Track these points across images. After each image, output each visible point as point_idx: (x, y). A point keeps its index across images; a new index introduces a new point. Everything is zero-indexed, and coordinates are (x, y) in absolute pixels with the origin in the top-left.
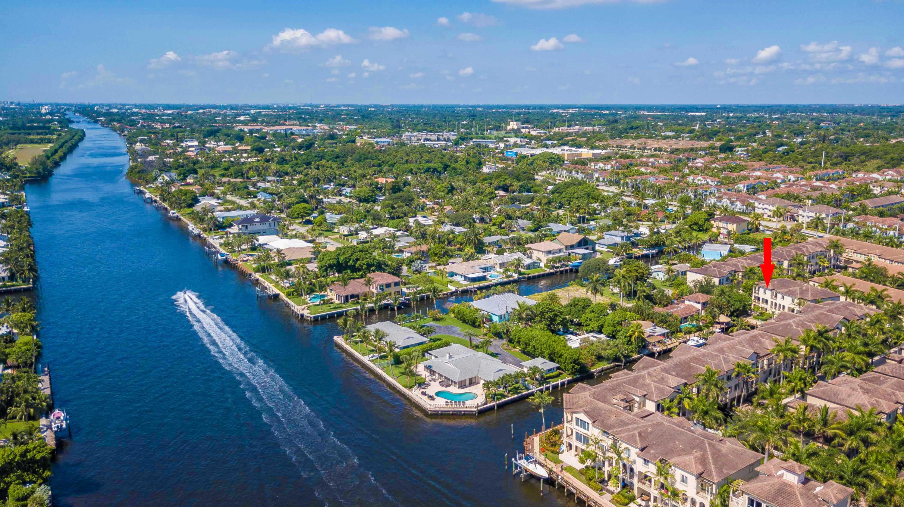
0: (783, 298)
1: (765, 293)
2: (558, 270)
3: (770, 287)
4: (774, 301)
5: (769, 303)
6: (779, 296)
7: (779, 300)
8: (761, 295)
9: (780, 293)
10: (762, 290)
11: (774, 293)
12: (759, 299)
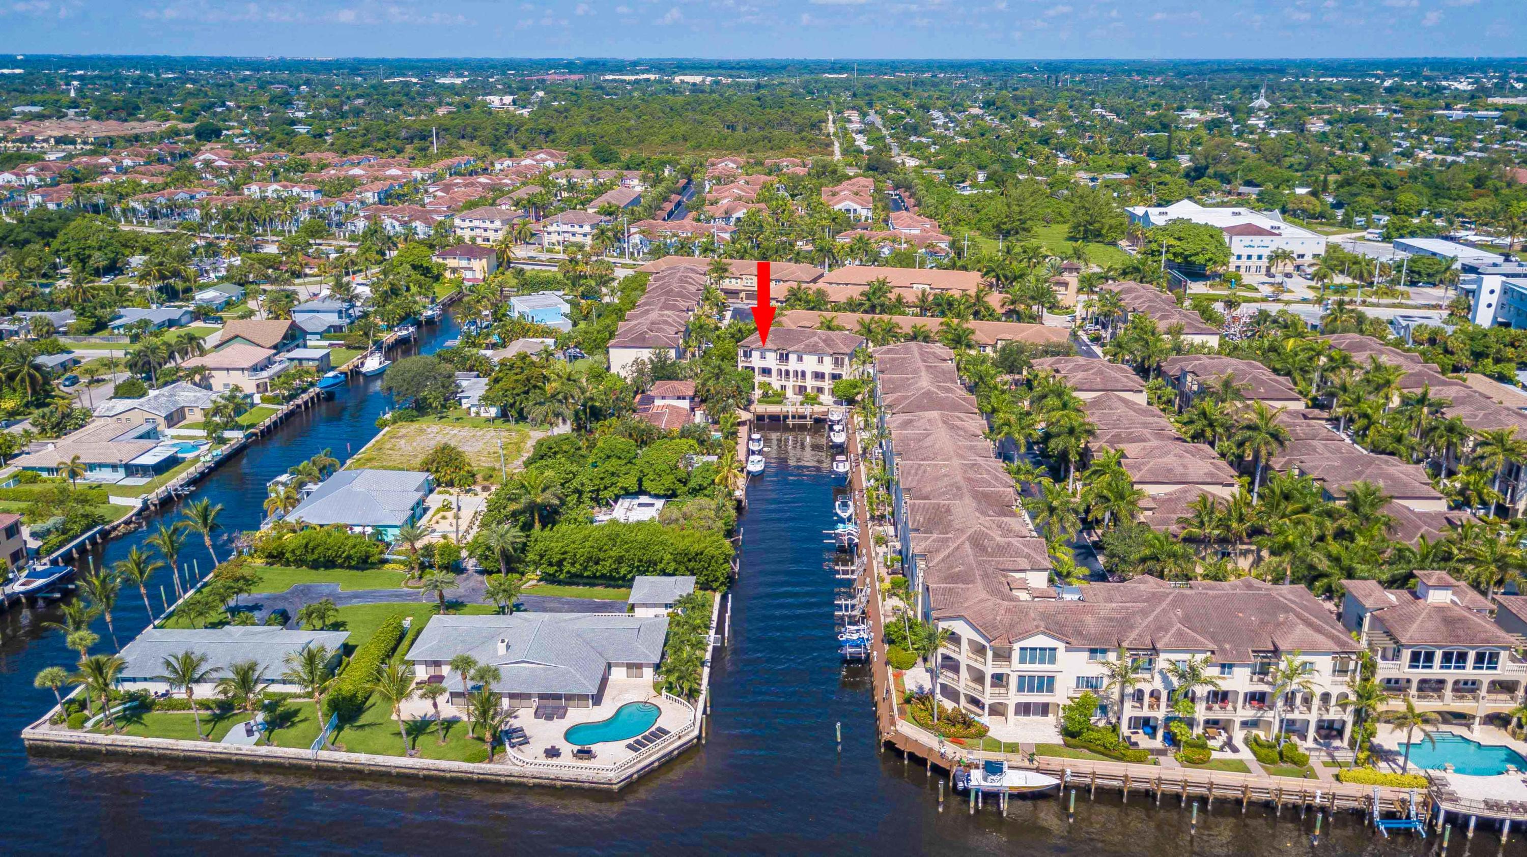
0: (800, 359)
1: (763, 357)
2: (299, 401)
3: (769, 344)
4: (783, 368)
5: (774, 373)
6: (793, 357)
7: (793, 364)
8: (756, 361)
9: (794, 352)
10: (756, 355)
11: (781, 355)
12: (753, 369)
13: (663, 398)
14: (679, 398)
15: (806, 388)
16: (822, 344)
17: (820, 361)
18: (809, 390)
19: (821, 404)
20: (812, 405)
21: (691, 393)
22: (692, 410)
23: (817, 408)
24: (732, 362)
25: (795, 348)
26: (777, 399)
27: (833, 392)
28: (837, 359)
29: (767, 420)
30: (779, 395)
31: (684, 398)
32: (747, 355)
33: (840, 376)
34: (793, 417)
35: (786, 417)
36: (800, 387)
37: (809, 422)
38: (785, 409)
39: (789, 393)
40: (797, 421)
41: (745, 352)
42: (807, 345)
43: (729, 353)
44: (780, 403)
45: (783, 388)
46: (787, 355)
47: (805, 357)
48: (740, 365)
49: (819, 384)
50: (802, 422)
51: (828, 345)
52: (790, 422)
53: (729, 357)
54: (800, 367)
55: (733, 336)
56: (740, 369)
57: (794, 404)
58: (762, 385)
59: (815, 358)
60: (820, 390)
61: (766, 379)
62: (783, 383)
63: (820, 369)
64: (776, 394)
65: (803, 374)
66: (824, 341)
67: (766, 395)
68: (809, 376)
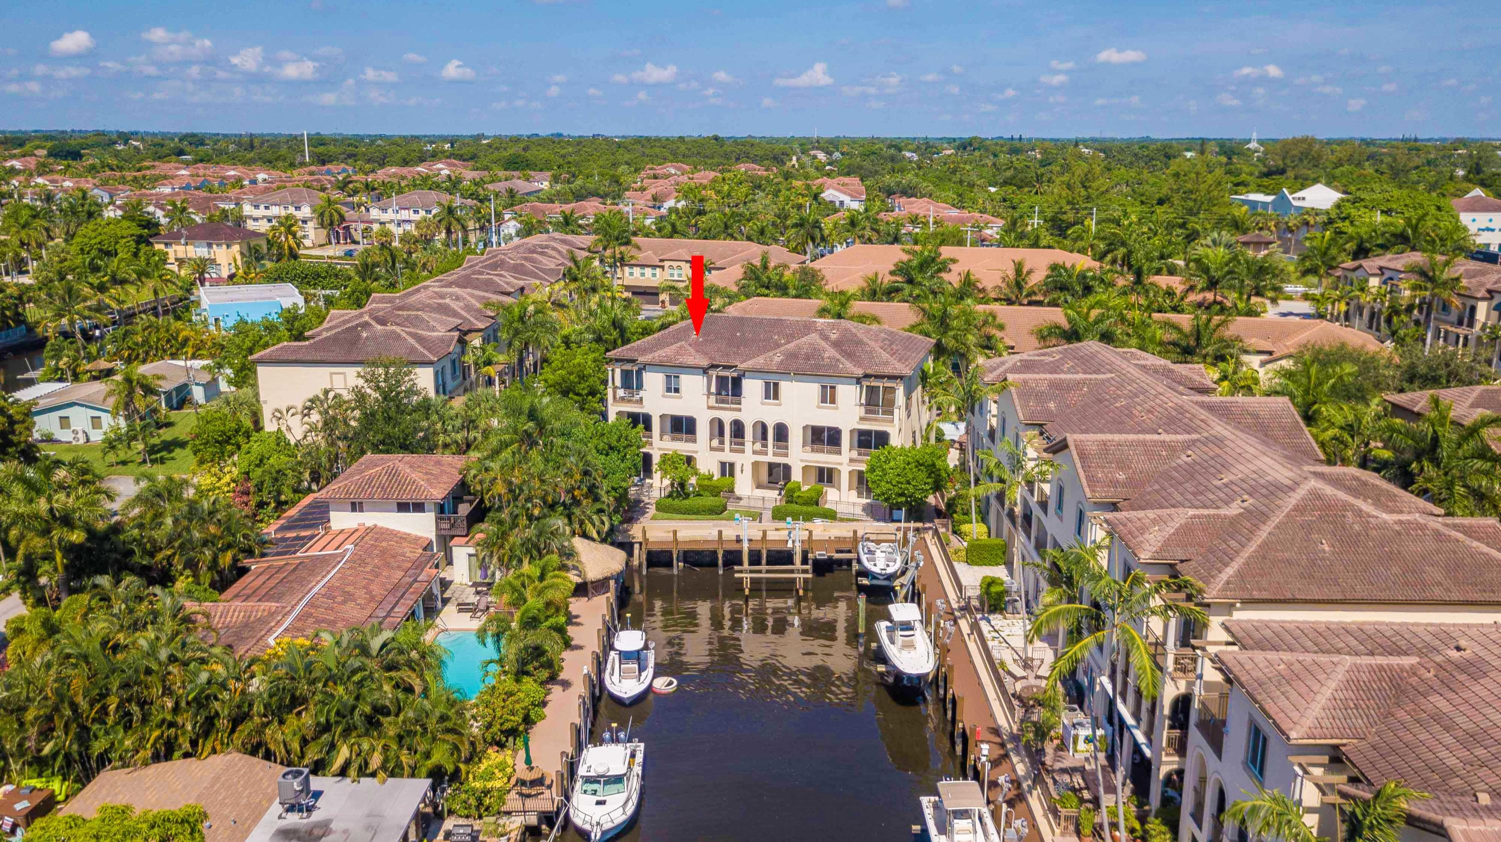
0: (772, 392)
1: (673, 388)
4: (728, 417)
5: (703, 430)
6: (752, 387)
7: (753, 406)
8: (654, 397)
9: (757, 372)
10: (654, 381)
11: (722, 381)
12: (647, 421)
13: (356, 507)
14: (403, 507)
15: (787, 468)
16: (830, 352)
17: (828, 397)
18: (797, 476)
19: (831, 516)
20: (808, 518)
21: (439, 492)
22: (445, 541)
23: (821, 529)
24: (593, 402)
25: (759, 361)
26: (709, 501)
27: (861, 482)
28: (872, 391)
29: (678, 566)
30: (715, 491)
31: (419, 507)
32: (632, 382)
33: (882, 439)
34: (755, 559)
35: (733, 558)
36: (772, 467)
37: (800, 573)
38: (729, 533)
39: (744, 485)
40: (765, 572)
41: (626, 375)
42: (792, 356)
43: (583, 378)
44: (718, 511)
45: (728, 469)
46: (737, 383)
47: (785, 387)
48: (613, 411)
49: (825, 459)
50: (779, 573)
51: (850, 356)
52: (745, 574)
53: (583, 388)
54: (771, 415)
55: (599, 340)
56: (612, 417)
57: (756, 516)
58: (669, 461)
59: (813, 389)
60: (826, 476)
61: (682, 447)
62: (727, 456)
63: (825, 418)
64: (709, 488)
65: (782, 433)
66: (836, 344)
67: (680, 490)
68: (796, 437)
